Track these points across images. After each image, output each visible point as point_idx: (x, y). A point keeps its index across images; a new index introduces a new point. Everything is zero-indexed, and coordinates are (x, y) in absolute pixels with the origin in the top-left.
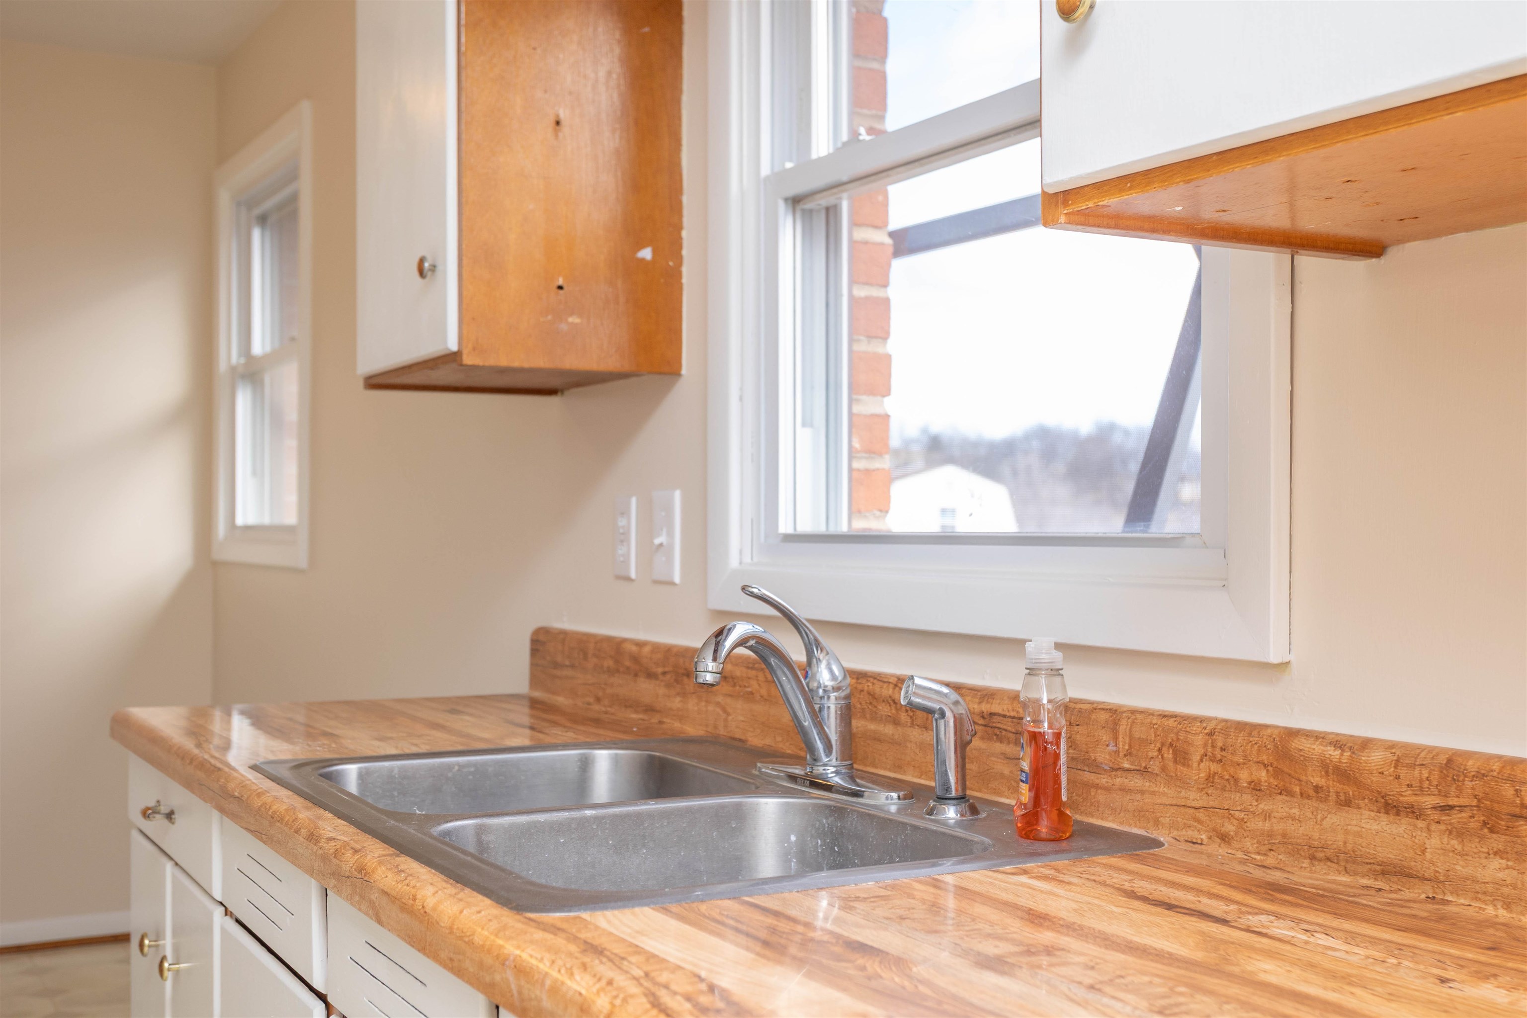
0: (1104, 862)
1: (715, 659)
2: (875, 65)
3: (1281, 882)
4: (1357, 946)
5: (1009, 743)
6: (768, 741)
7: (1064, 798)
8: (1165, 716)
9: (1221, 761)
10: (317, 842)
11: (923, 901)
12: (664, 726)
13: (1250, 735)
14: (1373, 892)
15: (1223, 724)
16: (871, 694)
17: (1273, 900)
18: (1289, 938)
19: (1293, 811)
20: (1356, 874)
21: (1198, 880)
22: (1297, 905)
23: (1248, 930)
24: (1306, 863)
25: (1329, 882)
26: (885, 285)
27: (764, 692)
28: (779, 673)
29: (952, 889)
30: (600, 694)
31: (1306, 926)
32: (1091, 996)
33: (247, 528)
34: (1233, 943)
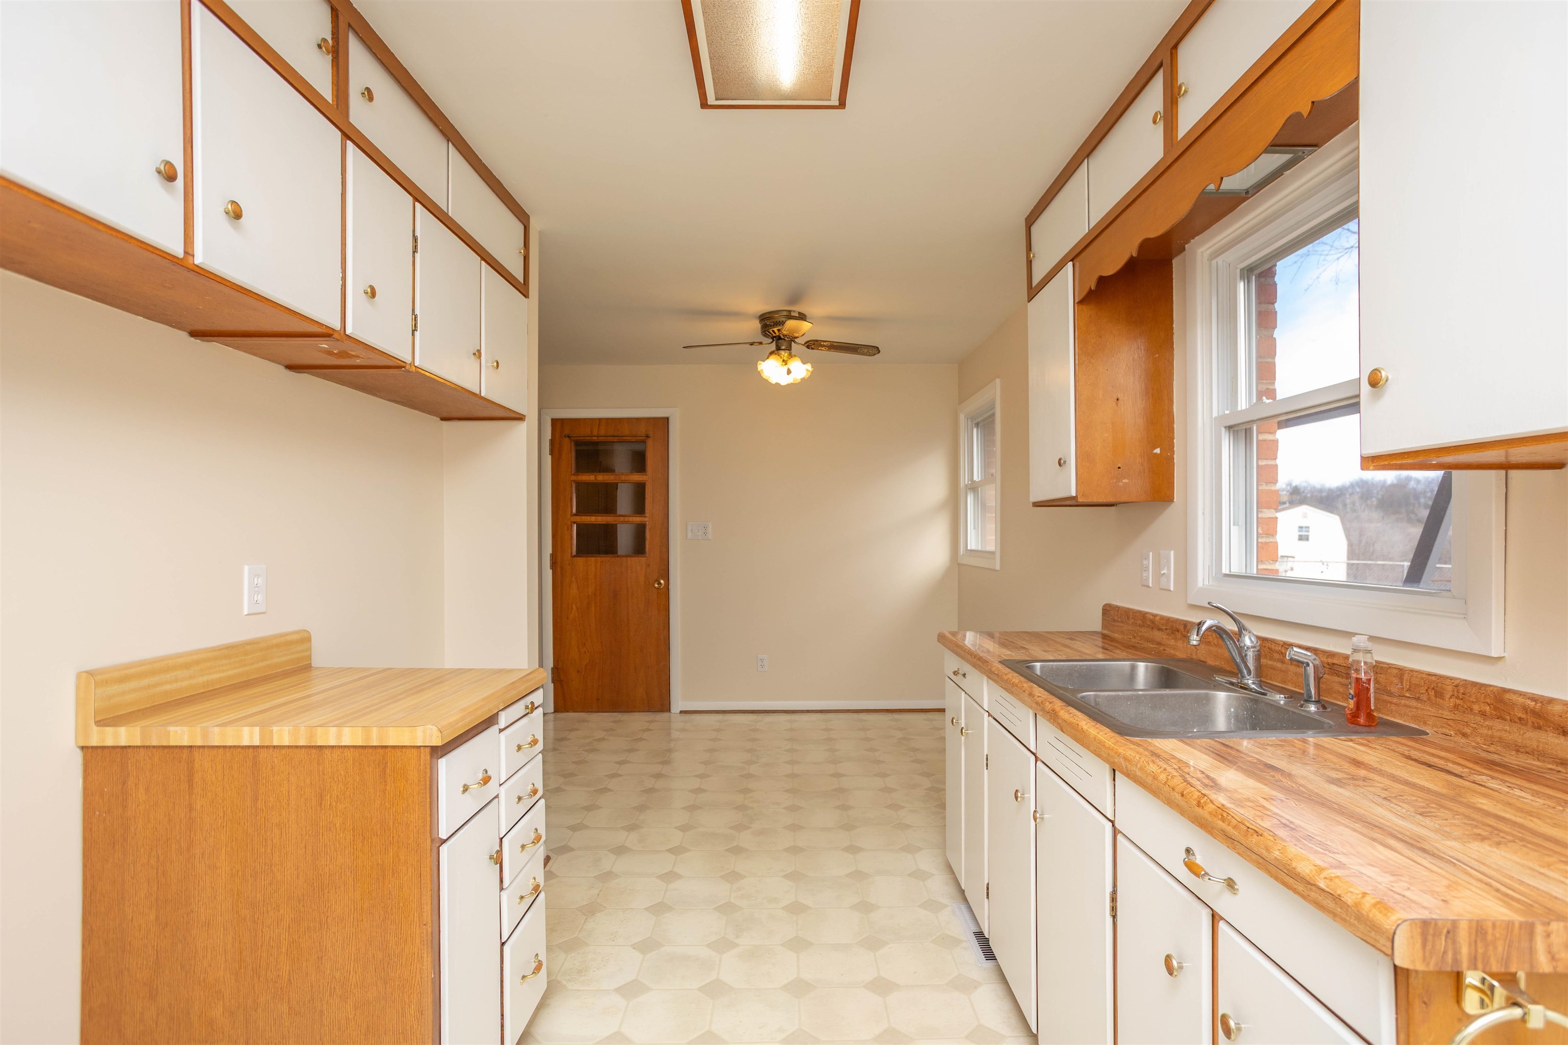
0: (1394, 739)
1: (1197, 635)
2: (1270, 360)
3: (1497, 761)
4: (1539, 798)
5: (1343, 678)
6: (1217, 663)
7: (1373, 708)
8: (1430, 675)
9: (1462, 699)
10: (1033, 697)
11: (1300, 749)
12: (1166, 652)
13: (1480, 689)
14: (1555, 772)
15: (1464, 682)
16: (1270, 649)
17: (1490, 769)
18: (1498, 789)
19: (1506, 727)
20: (1544, 761)
21: (1448, 754)
22: (1505, 773)
23: (1474, 782)
24: (1514, 753)
25: (1527, 764)
26: (1275, 459)
27: (1215, 642)
28: (1226, 640)
29: (1312, 744)
30: (1135, 635)
31: (1509, 785)
32: (1384, 802)
33: (972, 550)
34: (1464, 787)
